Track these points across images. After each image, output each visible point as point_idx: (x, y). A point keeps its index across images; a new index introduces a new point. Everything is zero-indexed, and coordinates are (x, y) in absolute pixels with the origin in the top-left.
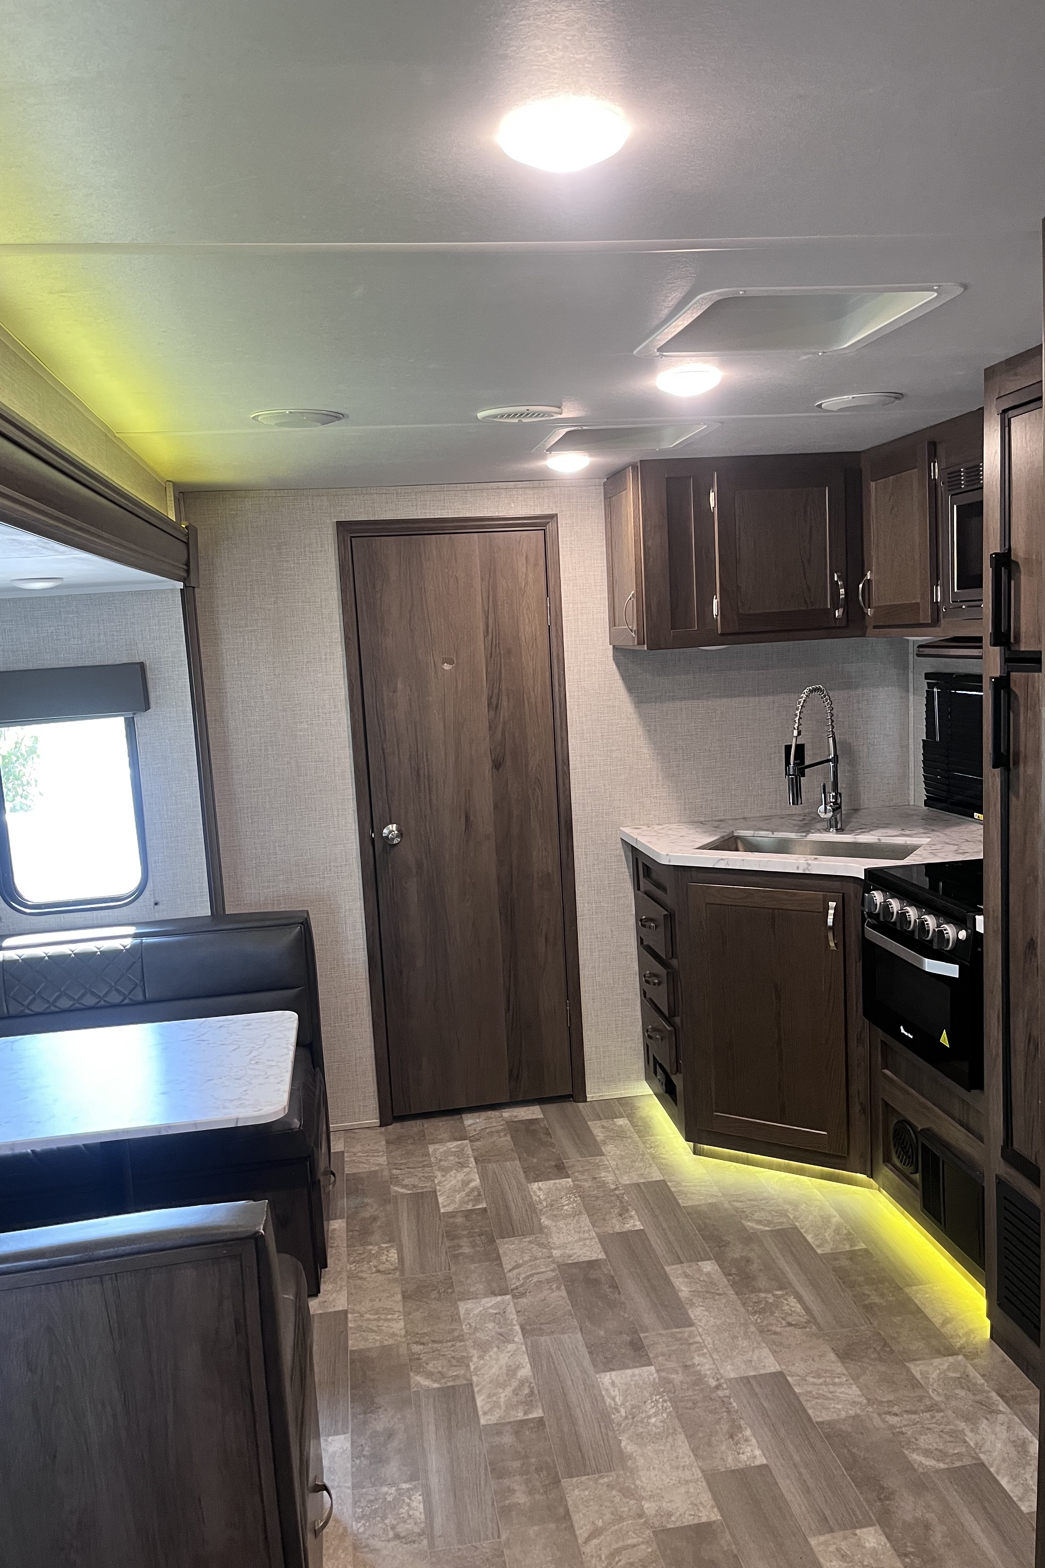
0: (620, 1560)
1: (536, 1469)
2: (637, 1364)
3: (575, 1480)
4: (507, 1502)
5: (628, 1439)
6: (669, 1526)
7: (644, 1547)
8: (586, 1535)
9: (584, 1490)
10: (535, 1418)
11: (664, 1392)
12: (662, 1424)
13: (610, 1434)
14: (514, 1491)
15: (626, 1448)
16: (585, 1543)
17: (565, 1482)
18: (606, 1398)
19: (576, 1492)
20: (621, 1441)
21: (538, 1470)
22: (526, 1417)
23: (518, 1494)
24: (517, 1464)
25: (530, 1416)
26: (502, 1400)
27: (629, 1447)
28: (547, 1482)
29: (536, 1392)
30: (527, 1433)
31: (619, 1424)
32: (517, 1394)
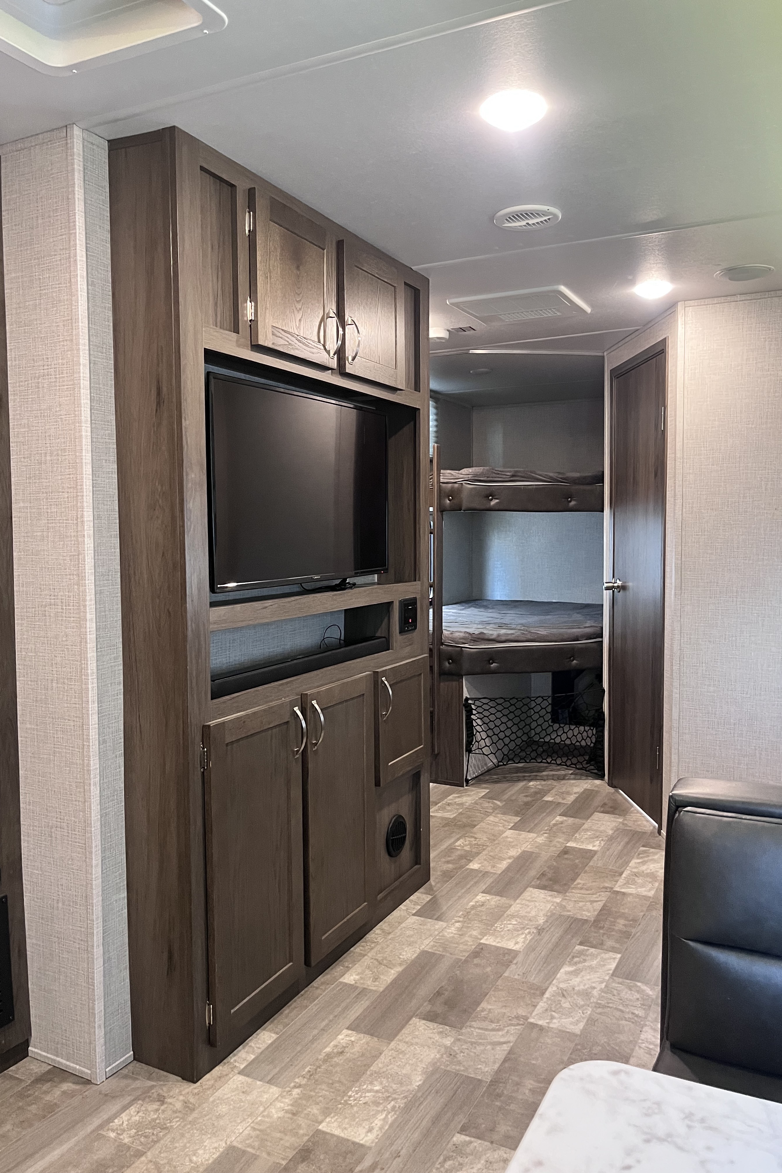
0: (497, 1026)
1: (500, 1097)
2: (328, 1137)
3: (480, 1078)
4: (542, 1085)
5: (411, 1084)
6: (448, 1027)
7: (475, 1026)
8: (504, 1045)
9: (480, 1069)
10: (466, 1135)
11: (341, 1104)
12: (375, 1083)
13: (420, 1094)
14: (530, 1090)
15: (420, 1080)
16: (509, 1042)
17: (488, 1079)
18: (389, 1122)
19: (487, 1069)
20: (418, 1086)
21: (499, 1096)
22: (473, 1139)
23: (530, 1086)
24: (512, 1107)
25: (468, 1139)
26: (479, 1166)
27: (418, 1079)
28: (501, 1085)
29: (442, 1158)
30: (483, 1126)
31: (406, 1097)
32: (461, 1164)
